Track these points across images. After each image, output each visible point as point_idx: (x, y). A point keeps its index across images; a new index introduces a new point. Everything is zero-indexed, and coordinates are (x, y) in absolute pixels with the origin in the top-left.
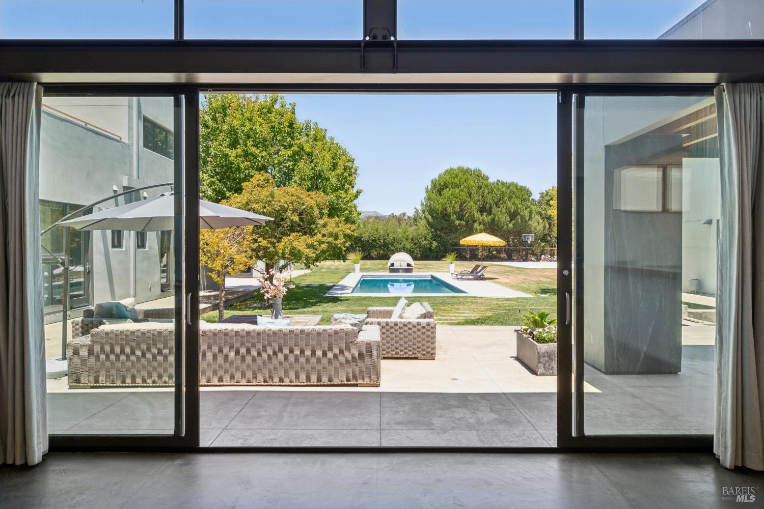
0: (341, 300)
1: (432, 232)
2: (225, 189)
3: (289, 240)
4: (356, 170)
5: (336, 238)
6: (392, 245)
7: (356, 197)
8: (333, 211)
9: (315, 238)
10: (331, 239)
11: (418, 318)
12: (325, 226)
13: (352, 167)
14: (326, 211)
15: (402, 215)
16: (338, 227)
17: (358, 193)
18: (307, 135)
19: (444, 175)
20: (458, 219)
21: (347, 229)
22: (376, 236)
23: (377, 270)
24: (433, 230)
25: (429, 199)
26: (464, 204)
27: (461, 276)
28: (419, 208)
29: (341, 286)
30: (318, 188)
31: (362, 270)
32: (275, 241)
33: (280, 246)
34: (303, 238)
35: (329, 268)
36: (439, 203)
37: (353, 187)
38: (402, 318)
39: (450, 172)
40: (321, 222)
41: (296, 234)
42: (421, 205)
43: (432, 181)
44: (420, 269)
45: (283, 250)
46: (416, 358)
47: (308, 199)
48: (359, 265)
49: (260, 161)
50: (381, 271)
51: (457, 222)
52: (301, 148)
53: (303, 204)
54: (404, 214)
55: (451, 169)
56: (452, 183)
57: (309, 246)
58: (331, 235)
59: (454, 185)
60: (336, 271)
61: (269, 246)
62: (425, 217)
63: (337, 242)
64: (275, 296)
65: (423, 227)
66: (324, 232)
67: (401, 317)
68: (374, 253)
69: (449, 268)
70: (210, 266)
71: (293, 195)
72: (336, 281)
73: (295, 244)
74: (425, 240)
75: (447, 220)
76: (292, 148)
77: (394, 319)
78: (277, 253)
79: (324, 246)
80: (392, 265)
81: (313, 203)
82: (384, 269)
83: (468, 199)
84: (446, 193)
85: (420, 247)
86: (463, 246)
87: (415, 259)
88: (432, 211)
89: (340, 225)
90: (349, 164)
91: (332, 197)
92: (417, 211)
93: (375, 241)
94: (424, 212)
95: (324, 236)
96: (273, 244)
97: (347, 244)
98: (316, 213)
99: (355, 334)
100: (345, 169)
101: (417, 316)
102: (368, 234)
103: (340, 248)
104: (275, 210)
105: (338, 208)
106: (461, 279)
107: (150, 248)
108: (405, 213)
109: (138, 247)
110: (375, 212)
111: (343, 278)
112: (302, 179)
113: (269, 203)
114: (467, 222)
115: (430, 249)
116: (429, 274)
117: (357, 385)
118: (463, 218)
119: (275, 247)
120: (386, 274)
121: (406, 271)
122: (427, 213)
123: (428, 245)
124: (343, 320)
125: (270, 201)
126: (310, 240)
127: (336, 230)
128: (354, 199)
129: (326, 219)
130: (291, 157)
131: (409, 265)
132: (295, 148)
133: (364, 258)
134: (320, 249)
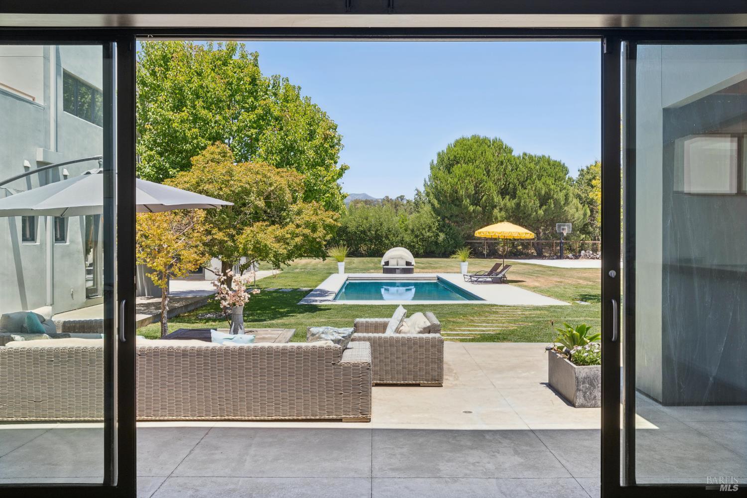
0: (321, 310)
1: (438, 221)
2: (167, 165)
3: (252, 231)
4: (340, 140)
5: (314, 229)
6: (387, 238)
7: (340, 175)
8: (310, 194)
9: (287, 228)
10: (307, 231)
11: (420, 332)
12: (299, 213)
13: (334, 137)
14: (300, 195)
15: (400, 199)
16: (317, 214)
17: (343, 169)
18: (275, 94)
19: (454, 146)
20: (473, 204)
21: (328, 218)
22: (366, 225)
23: (366, 270)
24: (439, 218)
25: (435, 177)
26: (480, 184)
27: (476, 278)
28: (422, 189)
29: (320, 290)
30: (289, 164)
31: (347, 270)
32: (234, 233)
33: (241, 239)
34: (270, 229)
35: (305, 267)
36: (449, 182)
37: (336, 163)
38: (400, 332)
39: (460, 143)
40: (295, 208)
41: (261, 223)
42: (424, 185)
43: (439, 154)
44: (423, 268)
45: (245, 245)
46: (418, 385)
47: (278, 178)
48: (343, 263)
49: (213, 128)
50: (372, 271)
51: (471, 208)
52: (268, 112)
53: (271, 185)
54: (402, 198)
55: (464, 139)
56: (465, 156)
57: (278, 240)
58: (307, 225)
59: (467, 160)
60: (313, 272)
61: (226, 239)
62: (429, 202)
63: (315, 235)
64: (234, 304)
65: (426, 215)
66: (298, 222)
67: (398, 331)
68: (363, 248)
69: (460, 268)
70: (149, 265)
71: (257, 173)
72: (314, 284)
73: (260, 236)
74: (428, 231)
75: (458, 206)
76: (256, 111)
77: (389, 333)
78: (236, 248)
79: (298, 240)
80: (387, 263)
81: (283, 182)
82: (376, 269)
83: (485, 178)
84: (457, 170)
85: (423, 240)
86: (479, 238)
87: (416, 255)
88: (438, 193)
89: (319, 212)
90: (331, 132)
91: (308, 175)
92: (418, 193)
93: (364, 232)
94: (428, 195)
95: (298, 226)
96: (232, 237)
97: (328, 237)
98: (288, 196)
99: (339, 354)
100: (325, 139)
101: (418, 330)
102: (355, 223)
103: (319, 243)
104: (234, 192)
105: (316, 190)
106: (476, 281)
107: (71, 242)
108: (404, 196)
109: (57, 240)
110: (365, 195)
111: (323, 280)
112: (269, 152)
113: (226, 183)
114: (484, 208)
115: (436, 243)
116: (434, 275)
117: (340, 420)
118: (479, 202)
119: (234, 241)
120: (380, 275)
121: (405, 271)
122: (432, 196)
123: (433, 238)
124: (323, 336)
125: (228, 181)
126: (280, 232)
127: (314, 218)
128: (338, 178)
129: (300, 204)
130: (255, 122)
131: (408, 263)
132: (259, 111)
133: (349, 255)
134: (293, 243)
